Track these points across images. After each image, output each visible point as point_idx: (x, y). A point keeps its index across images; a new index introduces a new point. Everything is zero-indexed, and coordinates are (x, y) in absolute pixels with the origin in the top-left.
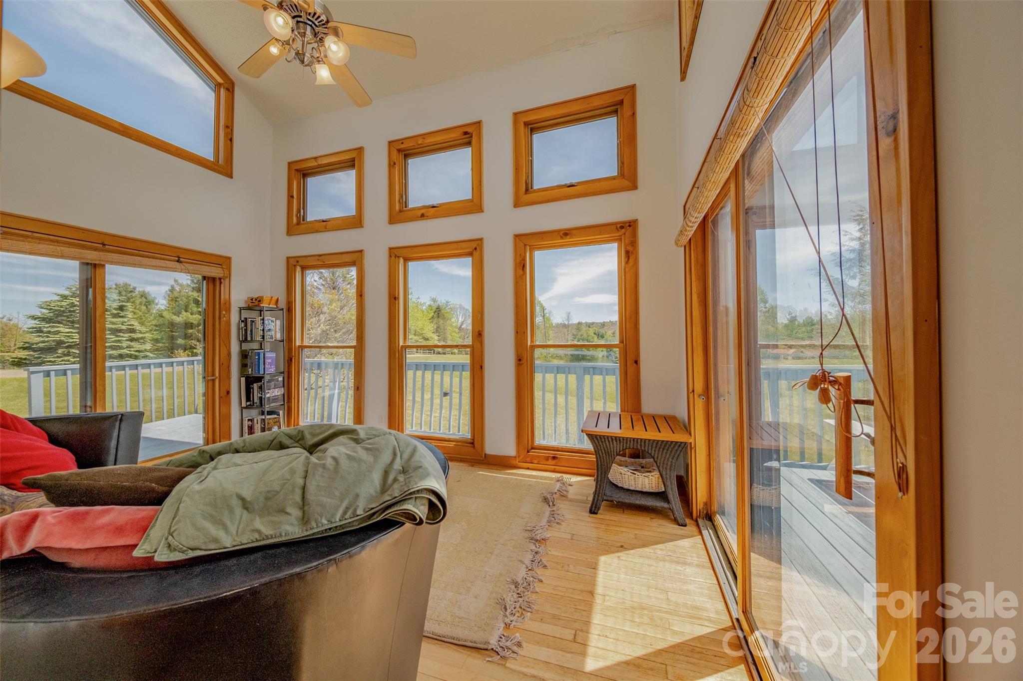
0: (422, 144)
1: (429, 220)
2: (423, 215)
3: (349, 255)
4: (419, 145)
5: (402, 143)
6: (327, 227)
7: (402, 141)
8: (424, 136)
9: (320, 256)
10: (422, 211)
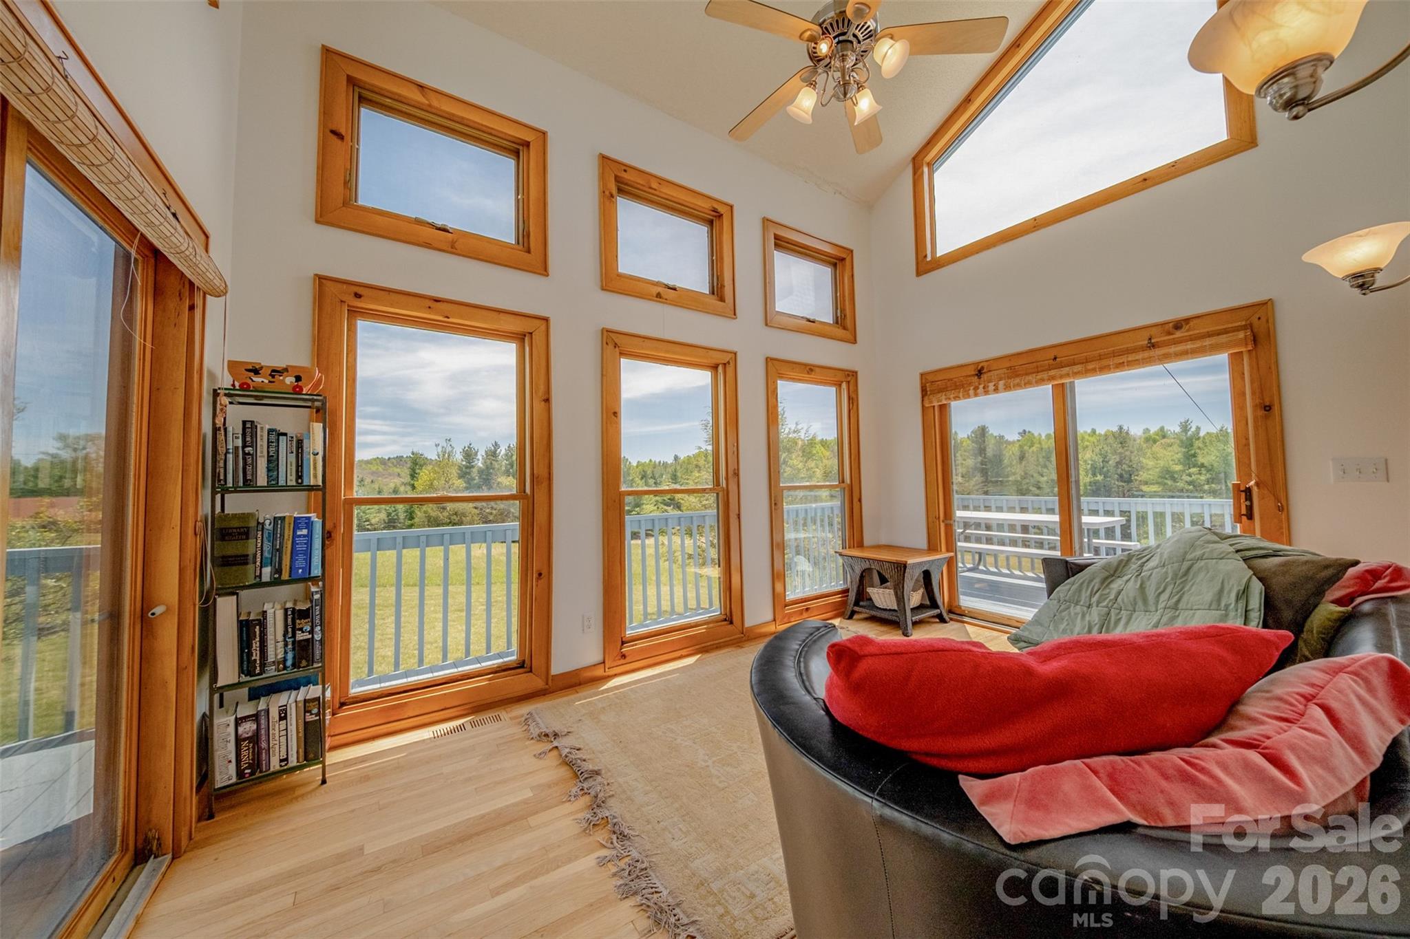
0: (655, 190)
1: (666, 306)
2: (659, 295)
3: (518, 320)
4: (650, 188)
5: (625, 171)
6: (456, 245)
7: (627, 168)
8: (662, 181)
9: (437, 300)
10: (660, 289)
